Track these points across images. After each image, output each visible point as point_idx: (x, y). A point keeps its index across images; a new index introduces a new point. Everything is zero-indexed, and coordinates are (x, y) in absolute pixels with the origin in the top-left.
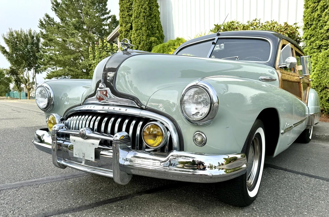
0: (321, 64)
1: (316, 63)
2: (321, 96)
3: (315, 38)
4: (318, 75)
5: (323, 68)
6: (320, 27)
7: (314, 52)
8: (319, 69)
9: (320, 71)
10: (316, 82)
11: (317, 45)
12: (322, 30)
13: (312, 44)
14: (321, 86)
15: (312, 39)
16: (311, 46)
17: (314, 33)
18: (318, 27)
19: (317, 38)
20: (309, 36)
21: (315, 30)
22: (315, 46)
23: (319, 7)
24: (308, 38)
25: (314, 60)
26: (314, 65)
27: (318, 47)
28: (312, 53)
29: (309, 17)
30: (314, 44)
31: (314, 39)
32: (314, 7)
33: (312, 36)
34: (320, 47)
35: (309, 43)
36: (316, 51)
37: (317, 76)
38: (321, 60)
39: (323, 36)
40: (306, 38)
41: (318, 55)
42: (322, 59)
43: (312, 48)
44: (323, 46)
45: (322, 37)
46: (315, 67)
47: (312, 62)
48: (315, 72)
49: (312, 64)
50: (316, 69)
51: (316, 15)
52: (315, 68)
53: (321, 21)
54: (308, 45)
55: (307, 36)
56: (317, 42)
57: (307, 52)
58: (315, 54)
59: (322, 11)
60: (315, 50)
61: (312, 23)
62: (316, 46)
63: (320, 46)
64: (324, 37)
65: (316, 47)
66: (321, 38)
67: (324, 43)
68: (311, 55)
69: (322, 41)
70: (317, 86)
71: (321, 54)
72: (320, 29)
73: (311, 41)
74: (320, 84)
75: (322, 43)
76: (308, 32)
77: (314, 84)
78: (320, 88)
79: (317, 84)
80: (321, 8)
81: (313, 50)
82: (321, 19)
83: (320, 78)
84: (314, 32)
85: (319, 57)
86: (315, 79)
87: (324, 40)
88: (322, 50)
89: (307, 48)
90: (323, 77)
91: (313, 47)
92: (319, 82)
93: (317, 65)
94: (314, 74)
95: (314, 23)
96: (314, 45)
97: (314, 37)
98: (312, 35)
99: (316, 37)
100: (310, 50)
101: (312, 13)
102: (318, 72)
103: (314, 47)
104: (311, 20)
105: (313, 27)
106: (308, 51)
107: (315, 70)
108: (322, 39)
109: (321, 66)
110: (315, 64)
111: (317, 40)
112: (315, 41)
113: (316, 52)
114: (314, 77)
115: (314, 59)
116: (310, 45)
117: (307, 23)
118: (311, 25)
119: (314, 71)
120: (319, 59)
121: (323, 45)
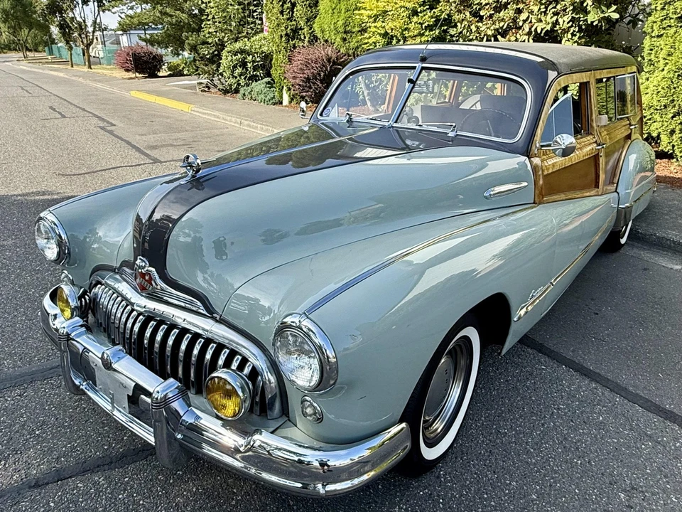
2: (672, 127)
4: (672, 82)
7: (670, 26)
8: (674, 68)
9: (676, 72)
10: (665, 97)
13: (666, 7)
14: (674, 106)
16: (665, 12)
22: (672, 13)
26: (665, 56)
27: (680, 15)
28: (664, 29)
30: (672, 7)
35: (661, 4)
36: (673, 25)
43: (667, 17)
46: (667, 61)
48: (665, 72)
49: (662, 54)
50: (668, 66)
52: (667, 63)
54: (658, 8)
56: (678, 5)
57: (655, 24)
58: (672, 31)
60: (672, 21)
62: (675, 13)
65: (674, 16)
68: (662, 33)
70: (665, 106)
74: (673, 101)
77: (659, 101)
78: (672, 111)
79: (666, 101)
81: (667, 22)
83: (675, 88)
86: (663, 88)
89: (657, 16)
91: (668, 14)
92: (671, 98)
93: (670, 58)
94: (664, 78)
96: (671, 11)
100: (662, 20)
102: (671, 75)
106: (656, 22)
107: (666, 68)
110: (669, 55)
113: (672, 27)
114: (664, 84)
115: (667, 43)
116: (663, 9)
119: (663, 70)
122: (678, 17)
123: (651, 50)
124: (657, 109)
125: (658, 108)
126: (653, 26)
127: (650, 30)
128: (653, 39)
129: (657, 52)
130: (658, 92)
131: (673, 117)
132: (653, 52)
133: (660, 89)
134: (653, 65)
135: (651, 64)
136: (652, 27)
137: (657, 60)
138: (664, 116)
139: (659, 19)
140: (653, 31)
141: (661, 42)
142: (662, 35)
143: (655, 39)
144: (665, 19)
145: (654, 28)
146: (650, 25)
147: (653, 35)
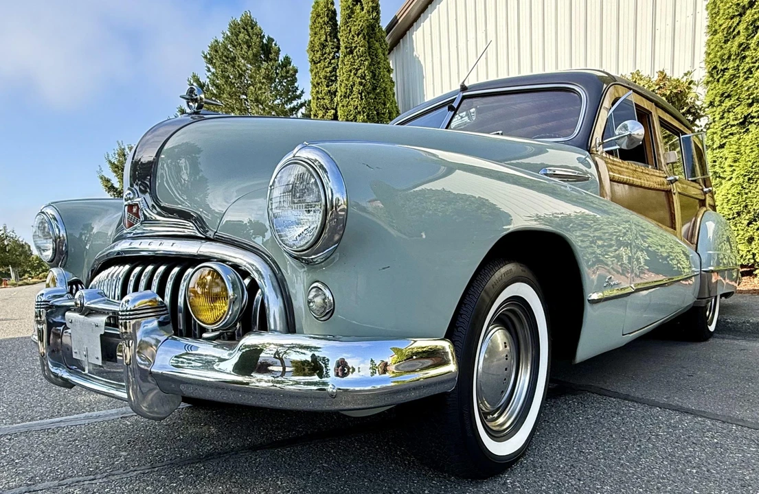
0: (747, 159)
1: (735, 158)
2: (749, 234)
3: (733, 99)
4: (742, 187)
5: (753, 170)
6: (745, 72)
7: (732, 134)
8: (742, 172)
9: (745, 176)
10: (737, 203)
11: (739, 116)
12: (751, 80)
13: (726, 115)
14: (749, 212)
15: (727, 103)
16: (725, 121)
17: (730, 89)
18: (741, 75)
19: (737, 99)
20: (718, 99)
21: (733, 82)
22: (733, 120)
23: (741, 27)
24: (716, 103)
25: (732, 152)
26: (732, 164)
27: (741, 120)
28: (726, 137)
29: (719, 54)
30: (731, 114)
31: (730, 103)
32: (730, 27)
33: (726, 97)
34: (745, 122)
35: (719, 114)
36: (736, 131)
37: (740, 188)
38: (748, 151)
39: (752, 94)
40: (711, 102)
41: (741, 140)
42: (752, 148)
43: (727, 125)
44: (753, 118)
45: (751, 97)
46: (733, 168)
47: (726, 159)
48: (733, 180)
49: (728, 163)
50: (736, 173)
51: (734, 46)
52: (734, 170)
53: (748, 60)
54: (717, 119)
55: (714, 99)
56: (738, 110)
57: (715, 135)
58: (735, 138)
59: (749, 36)
60: (733, 128)
61: (725, 66)
62: (736, 119)
63: (746, 118)
64: (755, 95)
65: (736, 122)
66: (749, 98)
67: (754, 110)
68: (724, 142)
69: (750, 105)
70: (739, 214)
71: (747, 138)
72: (747, 79)
73: (723, 108)
74: (746, 206)
75: (750, 111)
76: (717, 88)
77: (730, 209)
78: (747, 218)
79: (739, 208)
80: (747, 29)
81: (729, 130)
82: (747, 53)
83: (746, 194)
84: (730, 86)
85: (743, 143)
86: (733, 195)
87: (755, 104)
88: (752, 128)
90: (753, 191)
91: (727, 123)
92: (744, 203)
93: (737, 164)
94: (732, 186)
95: (731, 64)
96: (731, 118)
97: (731, 99)
98: (726, 94)
99: (737, 97)
100: (723, 129)
101: (726, 42)
102: (741, 180)
103: (732, 123)
104: (723, 60)
105: (727, 75)
106: (716, 133)
107: (734, 176)
108: (750, 101)
109: (750, 164)
110: (735, 161)
111: (739, 105)
112: (732, 107)
113: (735, 134)
114: (734, 190)
116: (722, 118)
117: (715, 67)
118: (724, 72)
119: (731, 178)
120: (743, 149)
121: (752, 115)
122: (741, 123)
123: (715, 162)
124: (729, 219)
125: (731, 217)
126: (713, 137)
127: (710, 143)
128: (715, 152)
129: (721, 163)
130: (729, 201)
131: (748, 225)
132: (716, 164)
133: (730, 196)
134: (719, 177)
135: (717, 177)
136: (712, 140)
137: (722, 170)
138: (738, 225)
139: (719, 129)
140: (713, 143)
141: (725, 151)
142: (724, 144)
143: (718, 150)
144: (726, 128)
145: (715, 139)
146: (710, 137)
147: (715, 147)
